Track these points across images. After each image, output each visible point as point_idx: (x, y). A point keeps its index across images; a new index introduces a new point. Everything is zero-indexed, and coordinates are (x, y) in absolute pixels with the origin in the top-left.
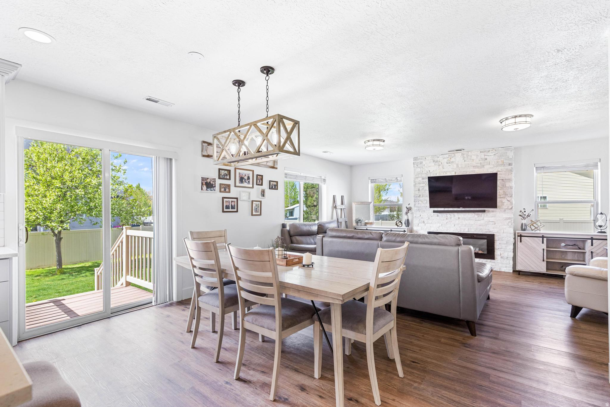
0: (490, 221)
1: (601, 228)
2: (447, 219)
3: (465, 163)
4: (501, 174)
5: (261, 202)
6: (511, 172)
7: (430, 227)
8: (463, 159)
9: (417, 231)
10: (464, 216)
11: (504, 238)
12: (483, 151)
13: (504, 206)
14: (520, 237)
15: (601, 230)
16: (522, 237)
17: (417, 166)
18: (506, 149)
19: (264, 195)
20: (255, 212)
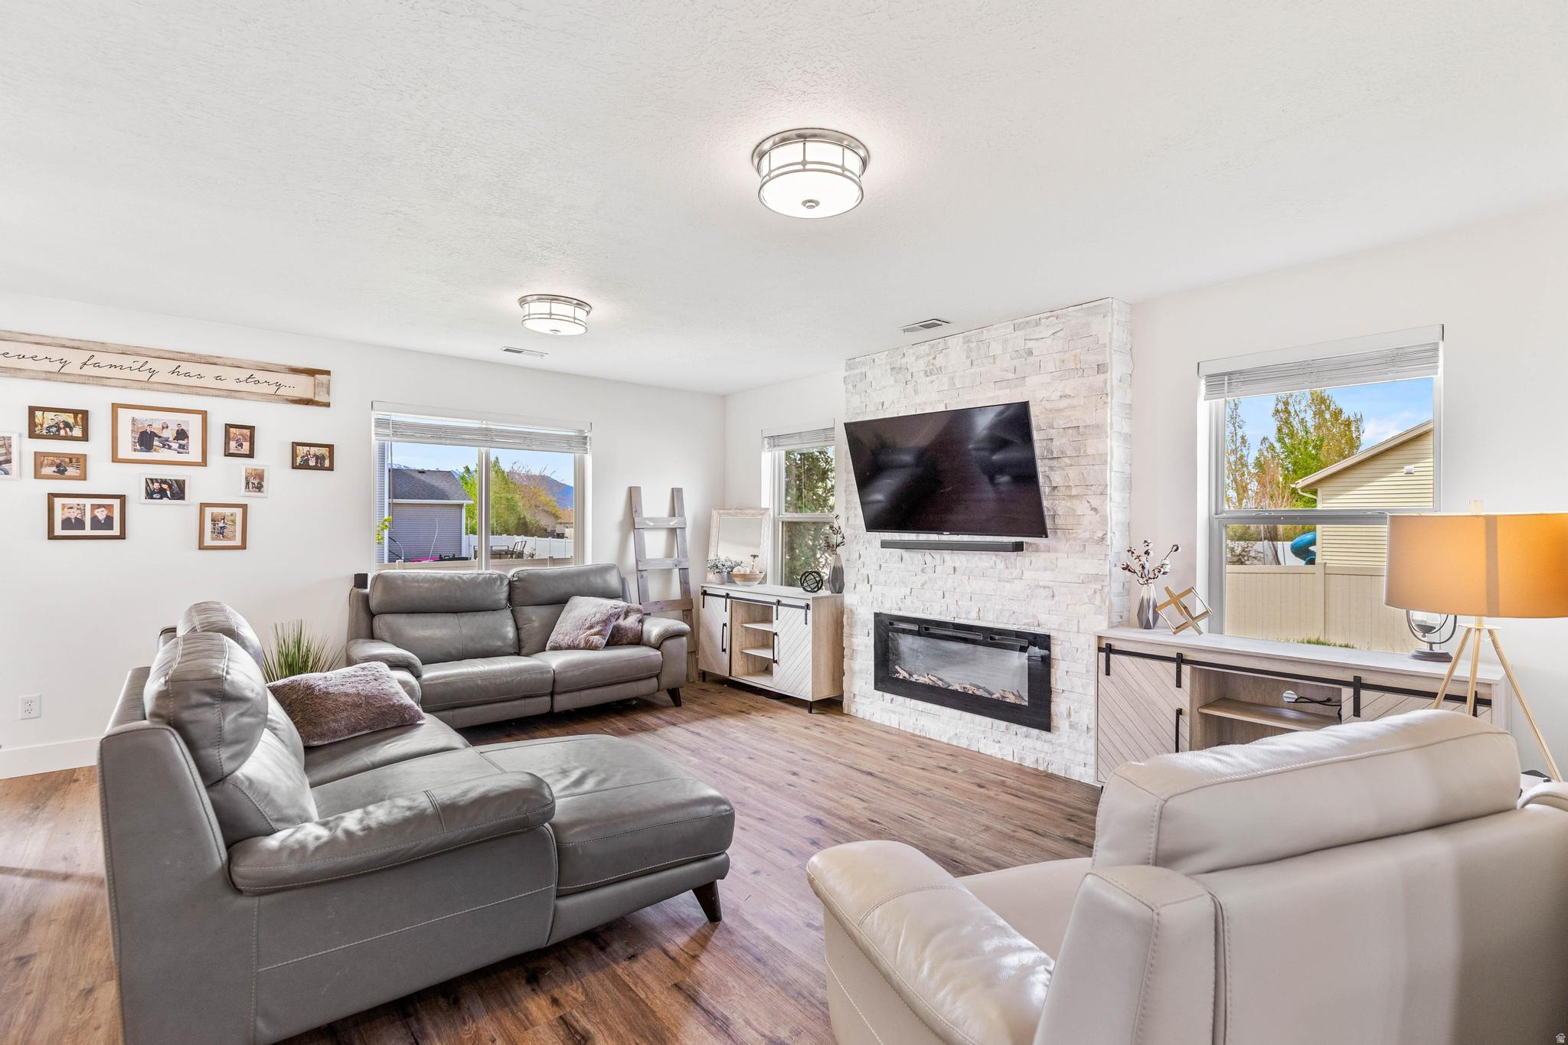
0: (1041, 584)
1: (1430, 637)
2: (923, 571)
3: (972, 371)
4: (1074, 407)
5: (244, 507)
6: (1104, 397)
7: (883, 595)
8: (968, 357)
9: (852, 608)
10: (968, 561)
11: (1079, 651)
12: (1021, 323)
13: (1080, 531)
14: (1104, 654)
15: (1431, 644)
16: (1112, 656)
17: (855, 386)
18: (1090, 308)
19: (259, 488)
20: (213, 539)
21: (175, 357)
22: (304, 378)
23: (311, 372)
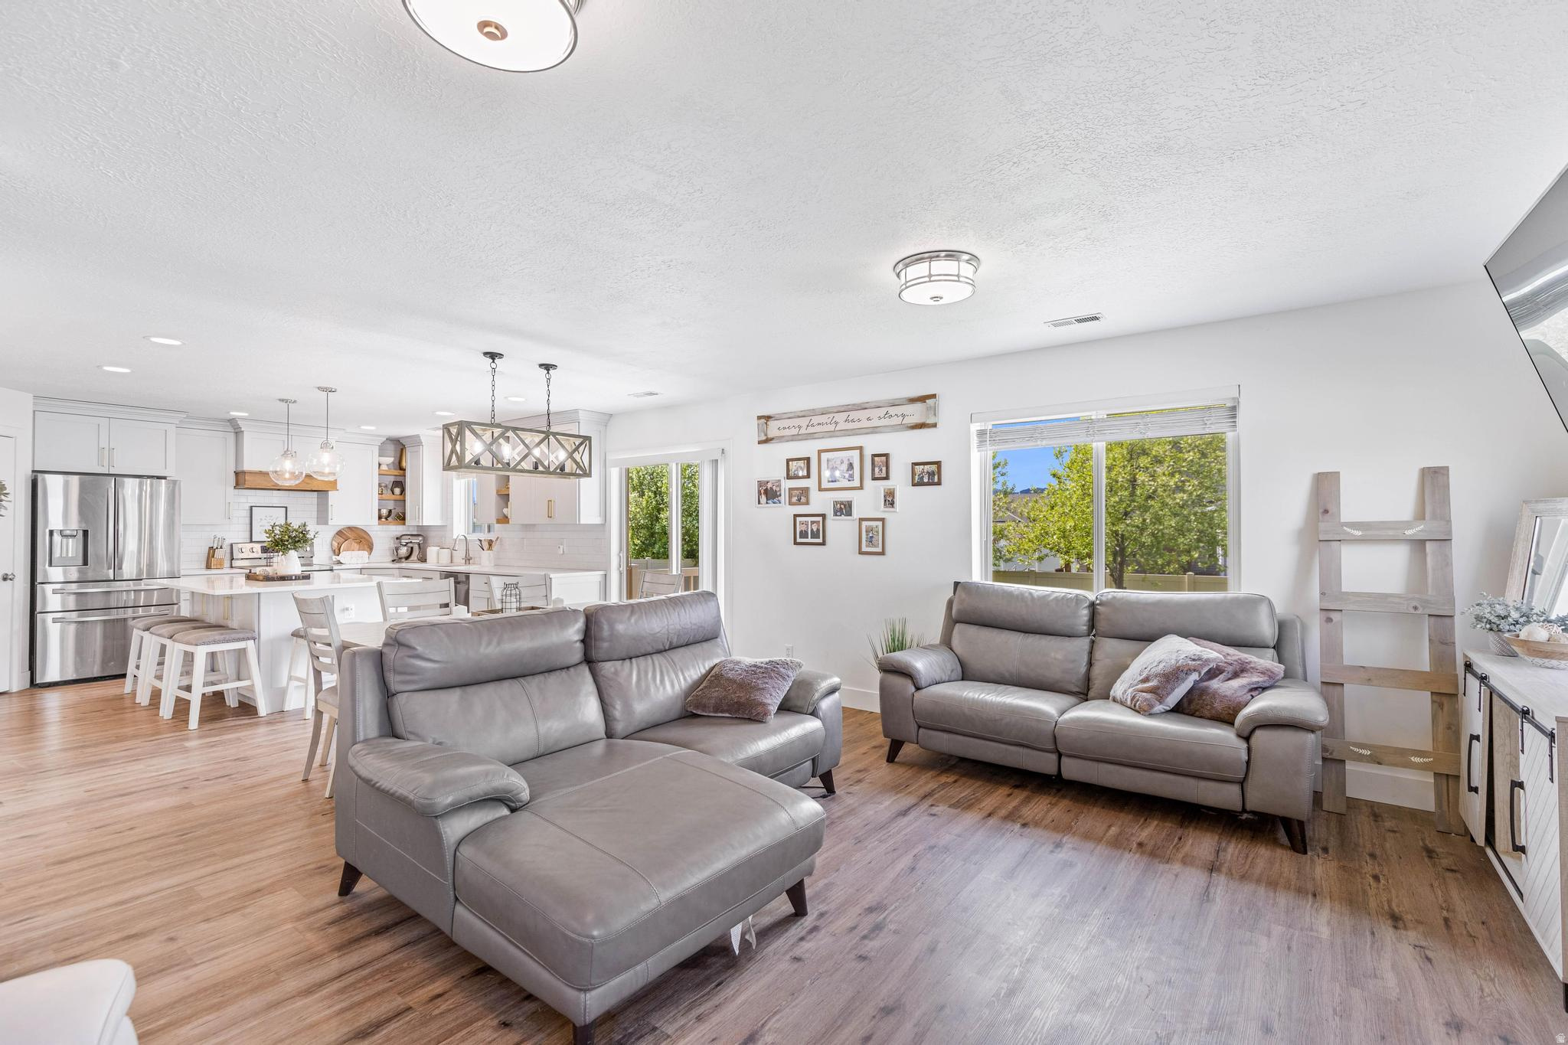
5: (883, 520)
19: (892, 504)
20: (867, 546)
21: (846, 409)
22: (919, 406)
23: (923, 399)
